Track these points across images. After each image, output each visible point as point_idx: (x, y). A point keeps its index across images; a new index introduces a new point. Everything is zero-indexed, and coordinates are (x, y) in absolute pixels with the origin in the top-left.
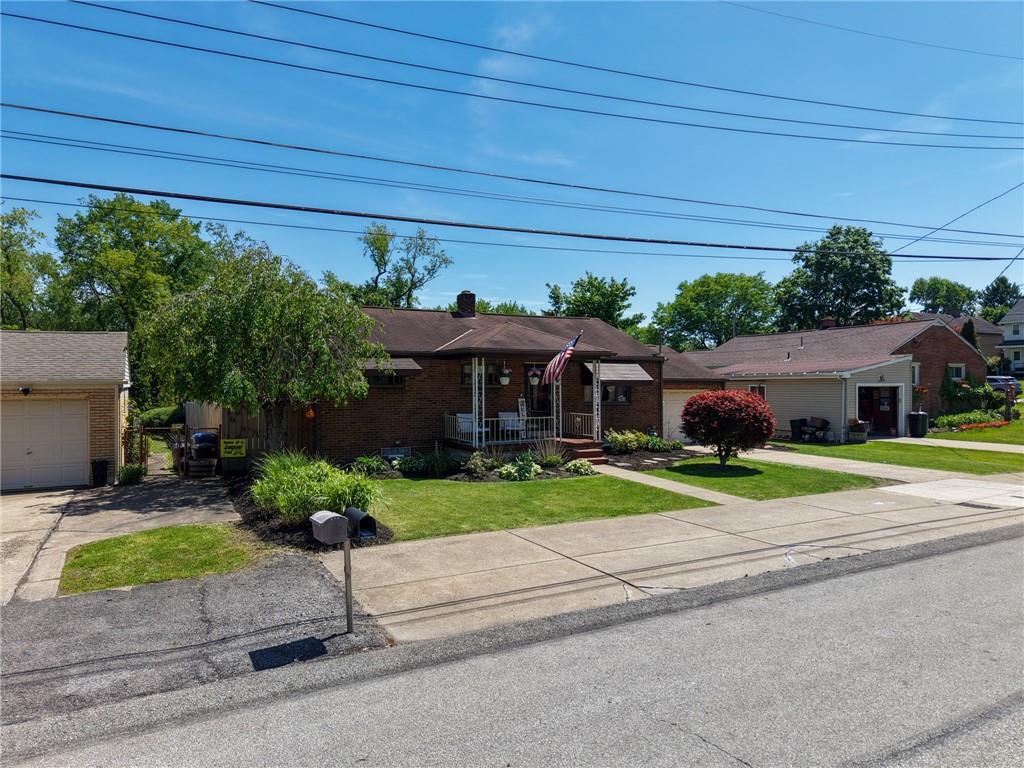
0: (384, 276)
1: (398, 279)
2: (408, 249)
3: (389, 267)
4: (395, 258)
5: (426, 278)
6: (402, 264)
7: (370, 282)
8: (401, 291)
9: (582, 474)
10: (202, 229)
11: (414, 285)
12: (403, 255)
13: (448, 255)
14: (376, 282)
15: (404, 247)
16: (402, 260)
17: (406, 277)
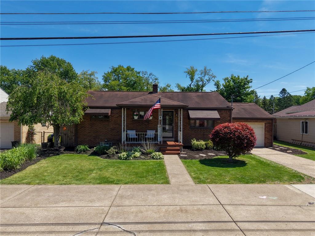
0: (193, 84)
1: (197, 84)
2: (201, 74)
3: (194, 81)
4: (196, 77)
5: (207, 83)
6: (199, 79)
7: (188, 86)
8: (199, 88)
9: (154, 159)
10: (141, 73)
11: (203, 86)
12: (200, 76)
13: (214, 74)
14: (190, 86)
15: (200, 73)
16: (199, 78)
17: (200, 83)
